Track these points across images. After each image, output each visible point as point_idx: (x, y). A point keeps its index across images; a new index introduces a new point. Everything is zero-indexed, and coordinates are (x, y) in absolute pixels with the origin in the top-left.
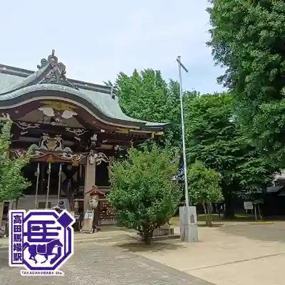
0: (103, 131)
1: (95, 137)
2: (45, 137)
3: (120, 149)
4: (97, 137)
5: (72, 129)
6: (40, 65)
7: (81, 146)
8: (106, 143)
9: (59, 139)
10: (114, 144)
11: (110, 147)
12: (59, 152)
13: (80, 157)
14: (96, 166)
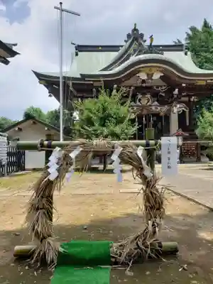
0: (184, 85)
1: (176, 91)
2: (140, 96)
3: (196, 100)
4: (178, 91)
5: (157, 87)
6: (126, 39)
7: (166, 99)
8: (184, 96)
9: (149, 96)
10: (190, 96)
11: (186, 99)
12: (150, 105)
13: (165, 108)
14: (179, 114)
